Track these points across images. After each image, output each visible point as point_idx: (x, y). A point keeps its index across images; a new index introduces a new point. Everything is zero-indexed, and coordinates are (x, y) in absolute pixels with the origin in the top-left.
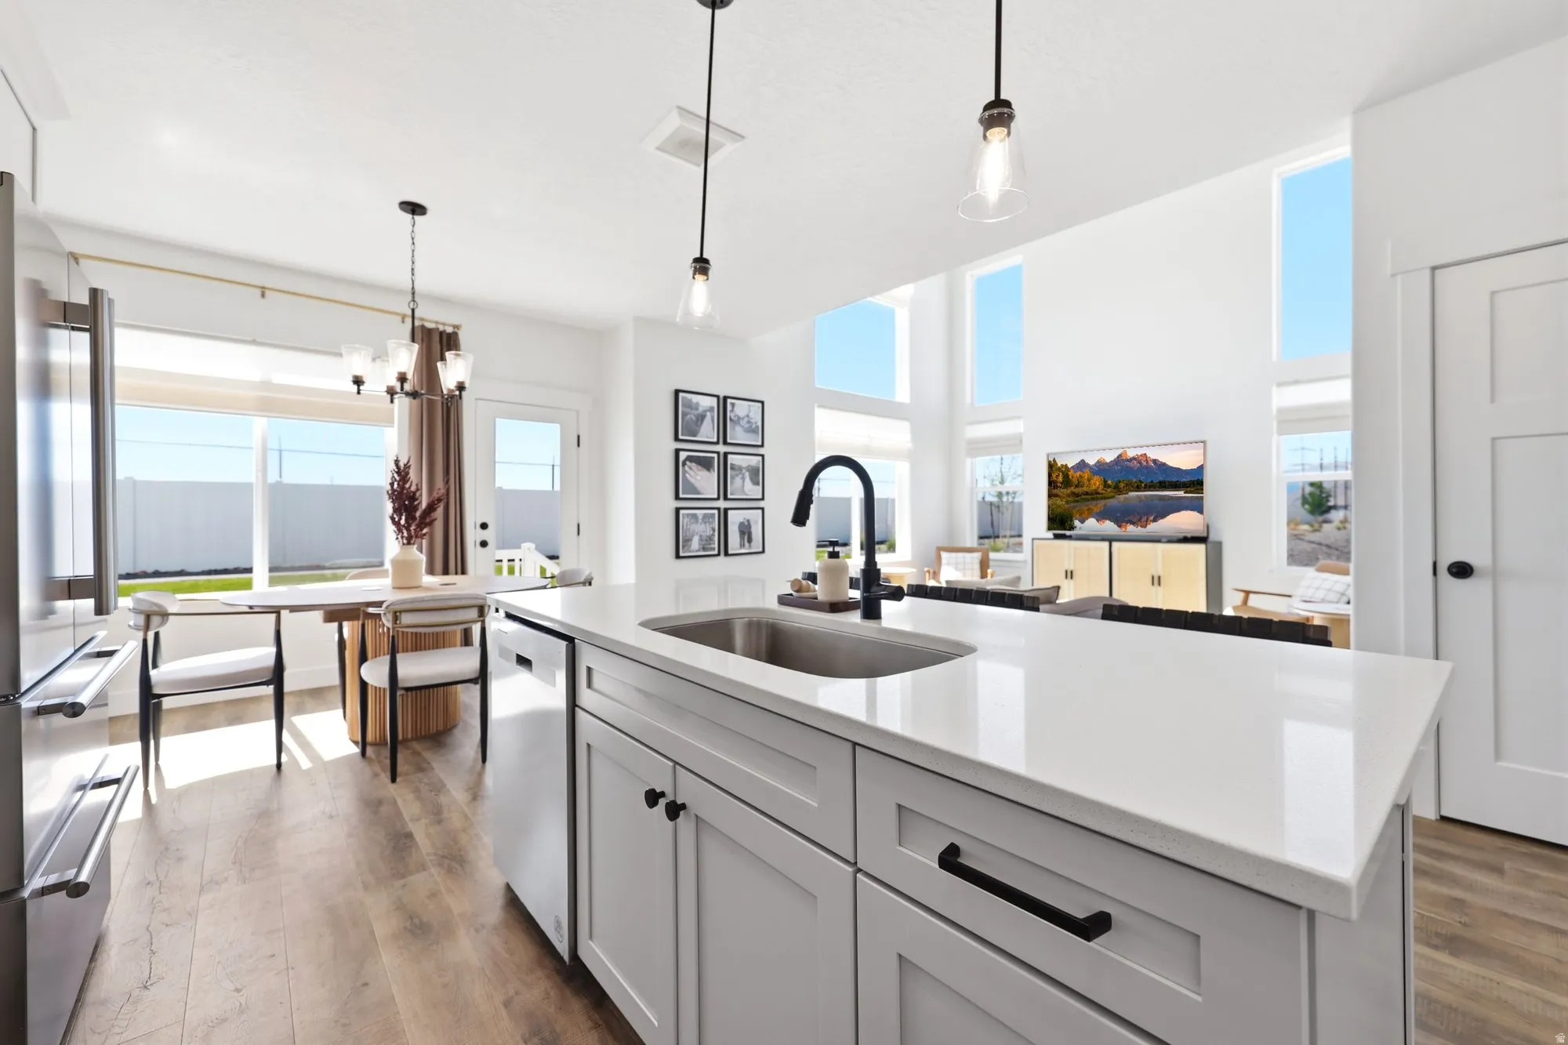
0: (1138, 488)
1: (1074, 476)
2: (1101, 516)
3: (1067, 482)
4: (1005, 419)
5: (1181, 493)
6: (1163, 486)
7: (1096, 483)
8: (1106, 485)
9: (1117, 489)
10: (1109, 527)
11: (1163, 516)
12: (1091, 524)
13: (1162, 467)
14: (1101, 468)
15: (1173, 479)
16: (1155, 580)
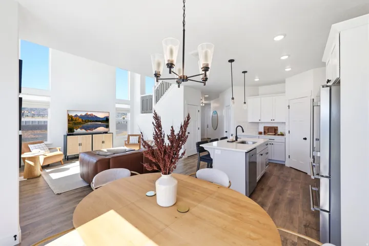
0: (91, 122)
1: (74, 118)
2: (81, 128)
3: (72, 120)
4: (44, 96)
5: (100, 123)
6: (96, 121)
7: (80, 120)
8: (83, 121)
9: (86, 122)
10: (84, 131)
11: (96, 128)
12: (79, 131)
13: (96, 117)
14: (81, 117)
15: (98, 120)
16: (103, 142)
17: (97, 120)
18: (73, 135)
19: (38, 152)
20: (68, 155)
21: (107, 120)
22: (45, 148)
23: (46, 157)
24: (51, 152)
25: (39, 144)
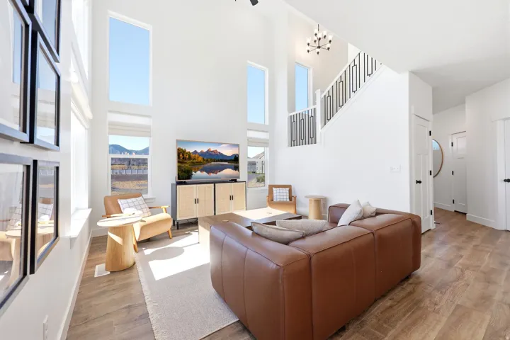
0: (214, 161)
1: (192, 156)
3: (190, 158)
4: (142, 116)
6: (222, 161)
7: (200, 159)
8: (204, 160)
9: (208, 162)
13: (222, 154)
14: (202, 154)
15: (225, 159)
16: (232, 198)
17: (223, 158)
18: (185, 183)
19: (132, 216)
20: (178, 219)
21: (235, 159)
22: (143, 206)
23: (143, 224)
24: (153, 214)
25: (134, 199)
